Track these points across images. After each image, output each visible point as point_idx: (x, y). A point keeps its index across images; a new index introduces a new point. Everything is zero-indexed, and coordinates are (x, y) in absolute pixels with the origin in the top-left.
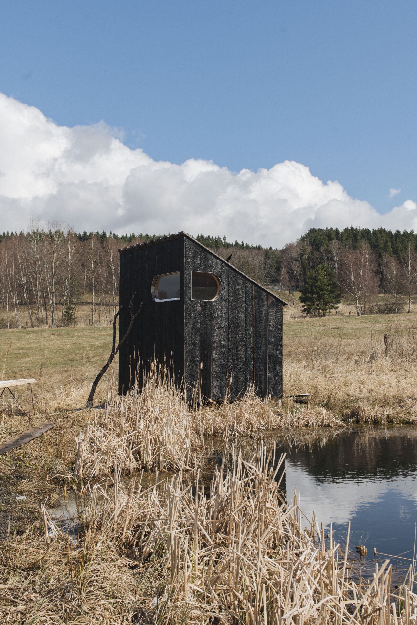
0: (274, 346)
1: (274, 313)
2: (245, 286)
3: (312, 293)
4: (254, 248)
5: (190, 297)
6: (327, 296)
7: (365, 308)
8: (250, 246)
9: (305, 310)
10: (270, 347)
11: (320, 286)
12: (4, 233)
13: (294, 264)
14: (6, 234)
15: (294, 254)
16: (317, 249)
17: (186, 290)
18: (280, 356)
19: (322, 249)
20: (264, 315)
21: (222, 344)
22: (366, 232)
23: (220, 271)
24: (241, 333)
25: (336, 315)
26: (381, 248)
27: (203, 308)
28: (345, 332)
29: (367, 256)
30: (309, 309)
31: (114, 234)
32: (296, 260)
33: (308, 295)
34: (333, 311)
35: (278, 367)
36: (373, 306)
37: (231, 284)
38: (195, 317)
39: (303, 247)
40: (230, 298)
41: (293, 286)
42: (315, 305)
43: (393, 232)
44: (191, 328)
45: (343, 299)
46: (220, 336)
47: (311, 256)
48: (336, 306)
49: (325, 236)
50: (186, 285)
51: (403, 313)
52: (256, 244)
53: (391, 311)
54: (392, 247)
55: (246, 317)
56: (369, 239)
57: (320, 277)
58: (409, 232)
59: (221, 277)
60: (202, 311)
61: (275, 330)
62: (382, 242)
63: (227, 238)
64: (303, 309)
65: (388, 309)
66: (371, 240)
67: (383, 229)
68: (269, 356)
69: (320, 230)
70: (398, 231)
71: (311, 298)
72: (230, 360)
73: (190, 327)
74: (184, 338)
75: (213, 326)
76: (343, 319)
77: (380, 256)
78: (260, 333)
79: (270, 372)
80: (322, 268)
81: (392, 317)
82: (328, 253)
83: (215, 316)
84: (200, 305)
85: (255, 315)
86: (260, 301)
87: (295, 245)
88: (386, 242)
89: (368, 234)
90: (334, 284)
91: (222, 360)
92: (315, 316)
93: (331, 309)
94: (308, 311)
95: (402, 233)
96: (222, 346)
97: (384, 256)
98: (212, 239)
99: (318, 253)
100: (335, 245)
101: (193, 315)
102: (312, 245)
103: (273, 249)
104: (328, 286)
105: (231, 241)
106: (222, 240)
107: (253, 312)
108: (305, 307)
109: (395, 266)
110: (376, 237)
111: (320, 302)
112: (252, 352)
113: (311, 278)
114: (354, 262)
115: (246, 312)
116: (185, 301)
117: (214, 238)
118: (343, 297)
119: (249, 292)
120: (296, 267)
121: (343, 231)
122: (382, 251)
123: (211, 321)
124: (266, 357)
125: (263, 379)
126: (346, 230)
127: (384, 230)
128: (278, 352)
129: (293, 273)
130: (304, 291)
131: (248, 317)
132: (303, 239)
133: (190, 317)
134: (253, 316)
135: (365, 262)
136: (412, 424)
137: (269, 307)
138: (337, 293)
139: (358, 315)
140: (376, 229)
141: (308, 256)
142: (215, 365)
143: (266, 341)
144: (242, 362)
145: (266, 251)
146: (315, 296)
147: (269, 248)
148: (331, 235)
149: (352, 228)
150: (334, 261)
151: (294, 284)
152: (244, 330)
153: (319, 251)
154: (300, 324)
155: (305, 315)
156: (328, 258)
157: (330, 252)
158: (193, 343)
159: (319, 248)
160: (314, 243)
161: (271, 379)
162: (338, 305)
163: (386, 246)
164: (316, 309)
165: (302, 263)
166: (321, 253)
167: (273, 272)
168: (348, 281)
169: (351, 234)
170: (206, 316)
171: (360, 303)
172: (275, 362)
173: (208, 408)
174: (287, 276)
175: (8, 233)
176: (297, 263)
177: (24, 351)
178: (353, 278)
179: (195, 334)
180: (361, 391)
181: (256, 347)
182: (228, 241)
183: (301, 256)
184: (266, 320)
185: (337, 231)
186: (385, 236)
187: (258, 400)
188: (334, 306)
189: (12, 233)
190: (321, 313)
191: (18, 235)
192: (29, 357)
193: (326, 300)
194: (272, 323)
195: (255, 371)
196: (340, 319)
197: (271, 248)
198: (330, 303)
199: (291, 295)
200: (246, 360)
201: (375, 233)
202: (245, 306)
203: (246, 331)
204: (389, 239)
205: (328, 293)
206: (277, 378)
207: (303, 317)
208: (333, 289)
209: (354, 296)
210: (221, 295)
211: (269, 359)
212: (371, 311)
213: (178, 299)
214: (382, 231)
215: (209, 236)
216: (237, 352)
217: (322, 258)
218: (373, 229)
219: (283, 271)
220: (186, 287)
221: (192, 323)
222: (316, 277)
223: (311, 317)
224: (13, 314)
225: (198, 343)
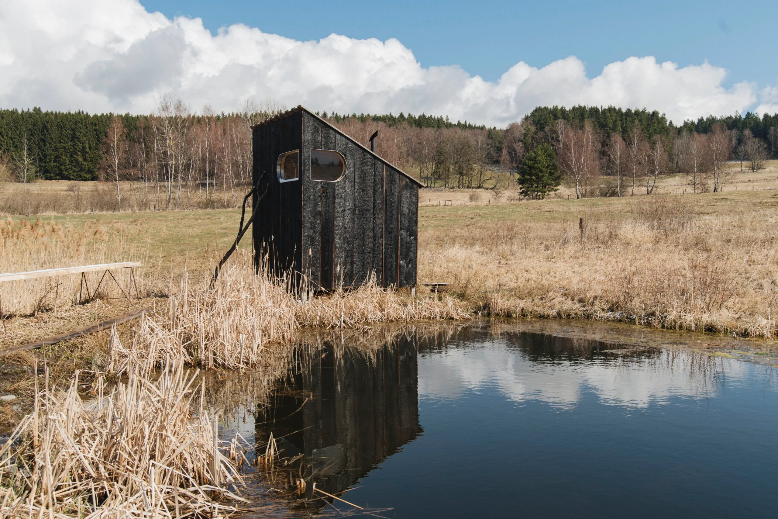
0: (407, 232)
1: (408, 195)
2: (374, 165)
3: (530, 174)
4: (477, 128)
5: (309, 177)
6: (546, 178)
7: (586, 191)
8: (473, 125)
9: (521, 193)
10: (403, 232)
11: (539, 168)
12: (229, 114)
13: (517, 144)
14: (231, 115)
15: (517, 135)
16: (542, 129)
17: (304, 169)
18: (414, 242)
19: (547, 129)
20: (396, 198)
21: (346, 228)
22: (594, 111)
23: (345, 149)
24: (369, 217)
25: (554, 198)
26: (609, 127)
27: (325, 189)
28: (555, 215)
29: (590, 136)
30: (527, 191)
31: (336, 115)
32: (520, 141)
33: (527, 177)
34: (552, 193)
35: (412, 254)
36: (594, 188)
37: (358, 164)
38: (315, 199)
39: (527, 127)
40: (356, 178)
41: (513, 168)
42: (534, 187)
43: (624, 111)
44: (310, 211)
45: (563, 181)
46: (344, 219)
47: (534, 136)
48: (556, 188)
49: (551, 115)
50: (305, 164)
51: (627, 196)
52: (479, 124)
53: (613, 194)
54: (621, 127)
55: (374, 200)
56: (597, 118)
57: (540, 158)
58: (641, 110)
59: (345, 156)
60: (323, 193)
61: (409, 213)
62: (611, 121)
63: (449, 118)
64: (521, 191)
65: (610, 192)
66: (599, 119)
67: (613, 107)
68: (401, 242)
69: (546, 108)
70: (629, 110)
71: (530, 180)
72: (356, 246)
73: (308, 210)
74: (301, 221)
75: (336, 210)
76: (561, 201)
77: (609, 136)
78: (391, 217)
79: (402, 259)
80: (542, 149)
81: (614, 200)
82: (553, 133)
83: (338, 198)
84: (321, 186)
85: (386, 197)
86: (391, 182)
87: (519, 124)
88: (616, 121)
89: (596, 113)
90: (554, 165)
91: (346, 246)
92: (533, 198)
93: (550, 191)
94: (525, 193)
95: (633, 111)
96: (346, 230)
97: (612, 136)
98: (434, 119)
99: (542, 132)
100: (560, 124)
101: (312, 197)
102: (536, 126)
103: (497, 129)
104: (547, 167)
105: (454, 121)
106: (445, 119)
107: (383, 194)
108: (523, 189)
109: (620, 146)
110: (604, 116)
111: (539, 184)
112: (382, 237)
113: (530, 160)
114: (575, 142)
115: (374, 194)
116: (303, 182)
117: (436, 118)
118: (563, 179)
119: (379, 172)
120: (519, 147)
121: (571, 109)
122: (610, 131)
123: (334, 203)
124: (398, 243)
125: (394, 266)
126: (574, 108)
127: (614, 109)
128: (412, 238)
129: (516, 154)
130: (523, 173)
131: (377, 199)
132: (527, 118)
133: (309, 199)
134: (383, 197)
135: (588, 142)
136: (547, 318)
137: (402, 189)
138: (557, 174)
139: (578, 198)
140: (606, 107)
141: (532, 136)
142: (337, 251)
143: (398, 226)
144: (369, 248)
145: (490, 131)
146: (534, 177)
147: (492, 128)
148: (557, 114)
149: (579, 106)
150: (559, 141)
151: (514, 165)
152: (372, 213)
153: (544, 131)
154: (514, 207)
155: (522, 197)
156: (552, 139)
157: (555, 132)
158: (313, 227)
159: (544, 128)
160: (538, 123)
161: (403, 267)
162: (559, 187)
163: (615, 126)
164: (535, 191)
165: (525, 144)
166: (545, 133)
167: (493, 152)
168: (569, 162)
169: (579, 113)
170: (327, 198)
171: (580, 185)
172: (408, 249)
173: (319, 297)
174: (508, 157)
175: (233, 114)
176: (520, 144)
177: (225, 231)
178: (574, 159)
179: (315, 217)
180: (517, 280)
181: (386, 233)
182: (450, 121)
183: (525, 137)
184: (398, 203)
185: (563, 110)
186: (615, 115)
187: (381, 289)
188: (553, 189)
189: (237, 115)
190: (539, 195)
191: (243, 116)
192: (228, 236)
193: (545, 182)
194: (405, 207)
195: (385, 257)
196: (558, 202)
197: (495, 128)
198: (549, 185)
199: (512, 176)
200: (374, 246)
201: (604, 111)
202: (374, 188)
203: (374, 215)
204: (618, 118)
205: (547, 175)
206: (410, 265)
207: (520, 199)
208: (553, 171)
209: (574, 178)
210: (346, 176)
211: (401, 245)
212: (592, 194)
213: (297, 179)
214: (611, 110)
215: (431, 116)
216: (364, 237)
217: (546, 138)
218: (602, 108)
219: (504, 151)
220: (304, 166)
221: (311, 206)
222: (535, 158)
223: (528, 200)
224: (230, 195)
225: (318, 227)
